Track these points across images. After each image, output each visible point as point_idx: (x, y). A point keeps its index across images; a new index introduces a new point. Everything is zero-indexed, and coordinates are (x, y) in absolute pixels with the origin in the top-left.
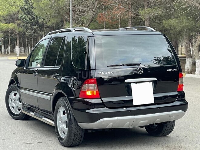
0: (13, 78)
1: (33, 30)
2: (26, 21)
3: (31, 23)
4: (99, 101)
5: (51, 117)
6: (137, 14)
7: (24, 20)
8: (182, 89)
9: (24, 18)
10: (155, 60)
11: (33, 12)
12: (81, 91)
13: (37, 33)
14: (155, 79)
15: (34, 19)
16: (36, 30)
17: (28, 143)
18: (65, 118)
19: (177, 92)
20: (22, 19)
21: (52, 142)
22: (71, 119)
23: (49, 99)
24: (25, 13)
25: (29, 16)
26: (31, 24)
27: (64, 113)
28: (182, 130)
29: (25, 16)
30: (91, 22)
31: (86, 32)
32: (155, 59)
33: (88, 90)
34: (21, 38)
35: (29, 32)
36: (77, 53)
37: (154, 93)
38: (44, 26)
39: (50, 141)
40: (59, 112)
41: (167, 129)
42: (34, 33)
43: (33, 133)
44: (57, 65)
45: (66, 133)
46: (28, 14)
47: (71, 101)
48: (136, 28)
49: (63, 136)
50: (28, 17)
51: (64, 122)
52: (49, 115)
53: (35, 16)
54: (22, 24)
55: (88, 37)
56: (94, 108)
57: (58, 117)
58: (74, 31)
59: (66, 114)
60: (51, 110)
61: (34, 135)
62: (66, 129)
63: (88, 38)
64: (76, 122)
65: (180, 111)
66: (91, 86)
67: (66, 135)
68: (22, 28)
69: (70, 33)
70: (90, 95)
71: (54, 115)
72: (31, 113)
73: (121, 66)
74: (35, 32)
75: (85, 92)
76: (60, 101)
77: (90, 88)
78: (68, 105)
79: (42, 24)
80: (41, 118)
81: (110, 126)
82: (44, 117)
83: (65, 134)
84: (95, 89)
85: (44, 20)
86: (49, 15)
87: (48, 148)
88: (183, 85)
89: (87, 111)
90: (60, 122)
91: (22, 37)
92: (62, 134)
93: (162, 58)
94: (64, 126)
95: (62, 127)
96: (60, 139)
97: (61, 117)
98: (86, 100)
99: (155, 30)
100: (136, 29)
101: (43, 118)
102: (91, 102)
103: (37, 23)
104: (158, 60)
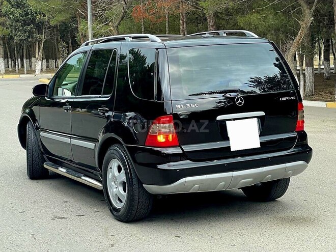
0: (27, 114)
1: (26, 32)
2: (14, 19)
3: (23, 20)
4: (177, 150)
5: (95, 175)
6: (195, 7)
7: (12, 16)
8: (303, 127)
9: (11, 14)
10: (252, 82)
11: (25, 4)
12: (148, 136)
13: (32, 38)
14: (262, 113)
15: (27, 14)
16: (31, 33)
17: (61, 218)
18: (122, 177)
19: (296, 132)
20: (8, 15)
21: (100, 214)
22: (132, 177)
23: (93, 148)
24: (12, 6)
25: (20, 10)
26: (23, 22)
27: (119, 169)
28: (297, 189)
29: (13, 9)
30: (122, 19)
31: (153, 41)
32: (252, 80)
33: (160, 134)
34: (6, 45)
35: (20, 36)
36: (134, 75)
37: (260, 136)
38: (43, 25)
39: (96, 213)
40: (111, 168)
41: (277, 189)
42: (28, 37)
43: (65, 200)
44: (104, 94)
45: (124, 201)
46: (18, 7)
47: (132, 151)
48: (225, 32)
49: (118, 205)
50: (18, 12)
51: (120, 183)
52: (92, 173)
53: (28, 9)
54: (8, 22)
55: (157, 49)
56: (169, 162)
57: (110, 176)
58: (129, 40)
59: (123, 171)
60: (97, 165)
61: (67, 204)
62: (124, 195)
63: (157, 51)
64: (140, 184)
65: (301, 162)
66: (165, 128)
67: (123, 204)
68: (7, 28)
69: (123, 42)
70: (163, 142)
71: (102, 173)
72: (60, 169)
73: (210, 94)
74: (30, 35)
75: (156, 137)
76: (112, 151)
77: (163, 130)
78: (125, 157)
79: (40, 22)
80: (80, 177)
81: (195, 189)
82: (84, 176)
83: (121, 202)
84: (170, 131)
85: (44, 16)
86: (53, 8)
87: (96, 224)
88: (303, 122)
89: (160, 167)
90: (113, 183)
91: (7, 43)
92: (116, 202)
93: (263, 78)
94: (121, 189)
95: (116, 191)
96: (114, 210)
97: (114, 176)
98: (156, 149)
99: (257, 37)
100: (225, 35)
101: (83, 178)
102: (165, 152)
103: (32, 21)
104: (258, 82)
